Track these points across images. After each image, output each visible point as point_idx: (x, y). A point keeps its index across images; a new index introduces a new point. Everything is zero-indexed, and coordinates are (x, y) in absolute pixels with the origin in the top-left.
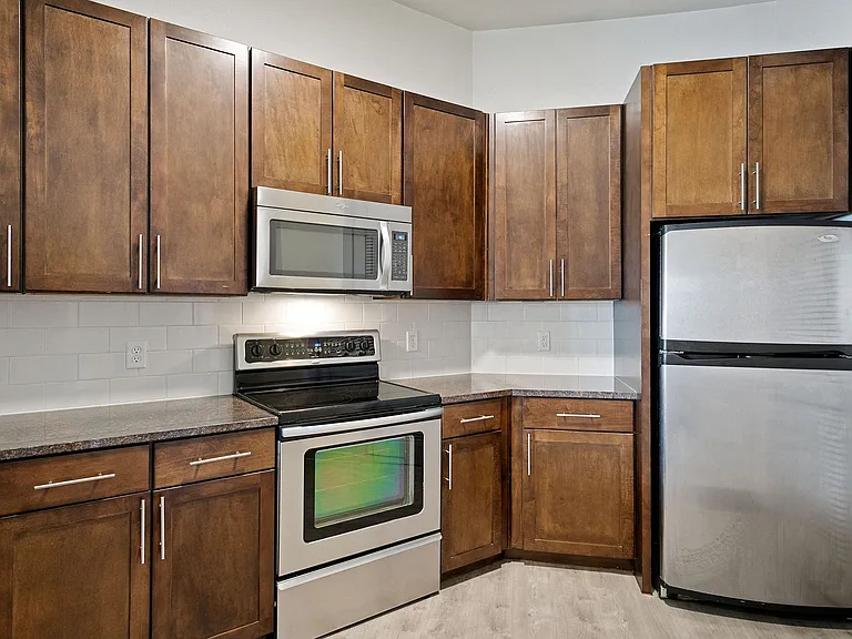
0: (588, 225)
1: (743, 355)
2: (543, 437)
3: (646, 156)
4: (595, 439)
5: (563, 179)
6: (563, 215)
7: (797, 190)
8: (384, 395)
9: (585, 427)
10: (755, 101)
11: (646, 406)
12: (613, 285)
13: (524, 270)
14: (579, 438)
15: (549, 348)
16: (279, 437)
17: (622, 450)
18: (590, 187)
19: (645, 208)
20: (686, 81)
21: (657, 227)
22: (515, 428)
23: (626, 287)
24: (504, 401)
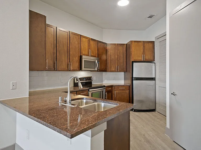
0: (121, 61)
1: (143, 79)
2: (117, 92)
3: (131, 52)
4: (124, 91)
5: (118, 54)
6: (118, 59)
7: (148, 58)
8: (93, 86)
9: (123, 90)
10: (144, 47)
11: (131, 86)
12: (125, 70)
13: (113, 67)
14: (122, 91)
15: (114, 79)
16: (89, 91)
17: (128, 93)
18: (122, 55)
19: (131, 60)
20: (136, 43)
21: (133, 62)
22: (113, 91)
23: (127, 70)
24: (112, 86)
